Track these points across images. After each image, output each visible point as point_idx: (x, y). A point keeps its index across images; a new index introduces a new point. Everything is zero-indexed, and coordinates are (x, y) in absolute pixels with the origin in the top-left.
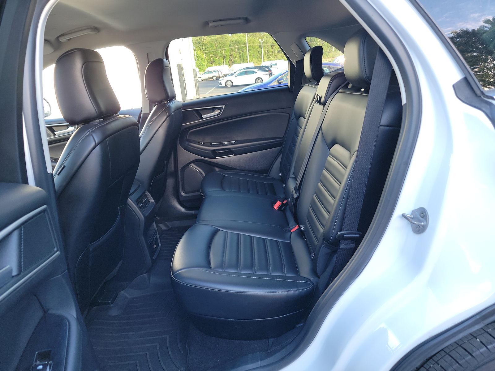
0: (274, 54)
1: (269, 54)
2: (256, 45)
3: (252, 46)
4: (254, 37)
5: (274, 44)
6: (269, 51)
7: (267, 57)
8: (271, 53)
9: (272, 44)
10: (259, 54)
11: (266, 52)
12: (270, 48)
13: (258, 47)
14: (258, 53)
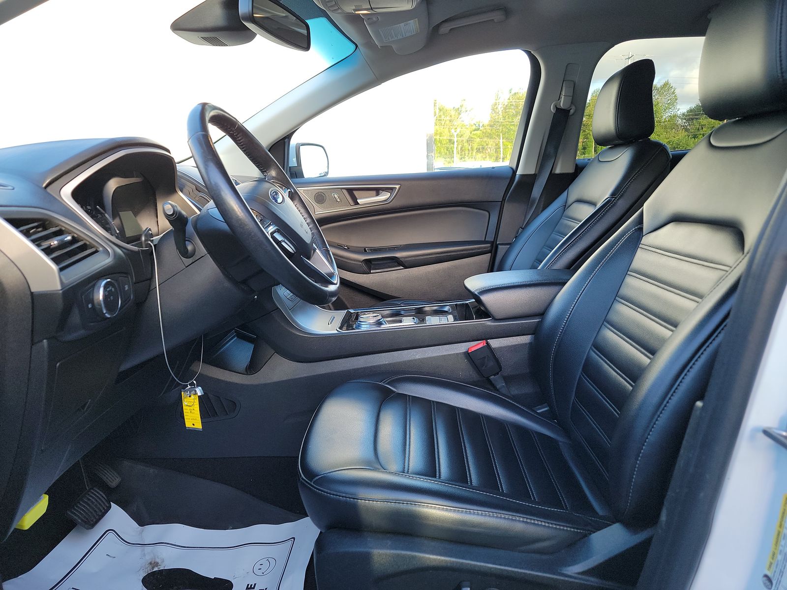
0: (472, 153)
1: (463, 153)
2: (444, 138)
3: (438, 139)
4: (443, 127)
5: (472, 138)
6: (463, 149)
7: (461, 157)
8: (467, 152)
9: (469, 138)
10: (447, 152)
11: (459, 150)
12: (465, 144)
13: (448, 141)
14: (447, 150)
